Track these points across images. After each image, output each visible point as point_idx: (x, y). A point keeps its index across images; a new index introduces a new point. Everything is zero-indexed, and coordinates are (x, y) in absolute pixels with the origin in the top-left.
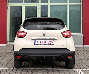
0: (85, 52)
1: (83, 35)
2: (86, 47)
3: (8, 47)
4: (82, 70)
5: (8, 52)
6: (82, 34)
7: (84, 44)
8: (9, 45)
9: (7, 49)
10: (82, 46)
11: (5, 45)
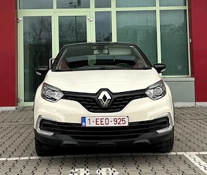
0: (201, 117)
1: (193, 79)
2: (201, 107)
3: (21, 113)
4: (197, 153)
5: (23, 123)
6: (192, 76)
7: (197, 100)
8: (24, 108)
9: (19, 116)
10: (192, 104)
11: (14, 108)
